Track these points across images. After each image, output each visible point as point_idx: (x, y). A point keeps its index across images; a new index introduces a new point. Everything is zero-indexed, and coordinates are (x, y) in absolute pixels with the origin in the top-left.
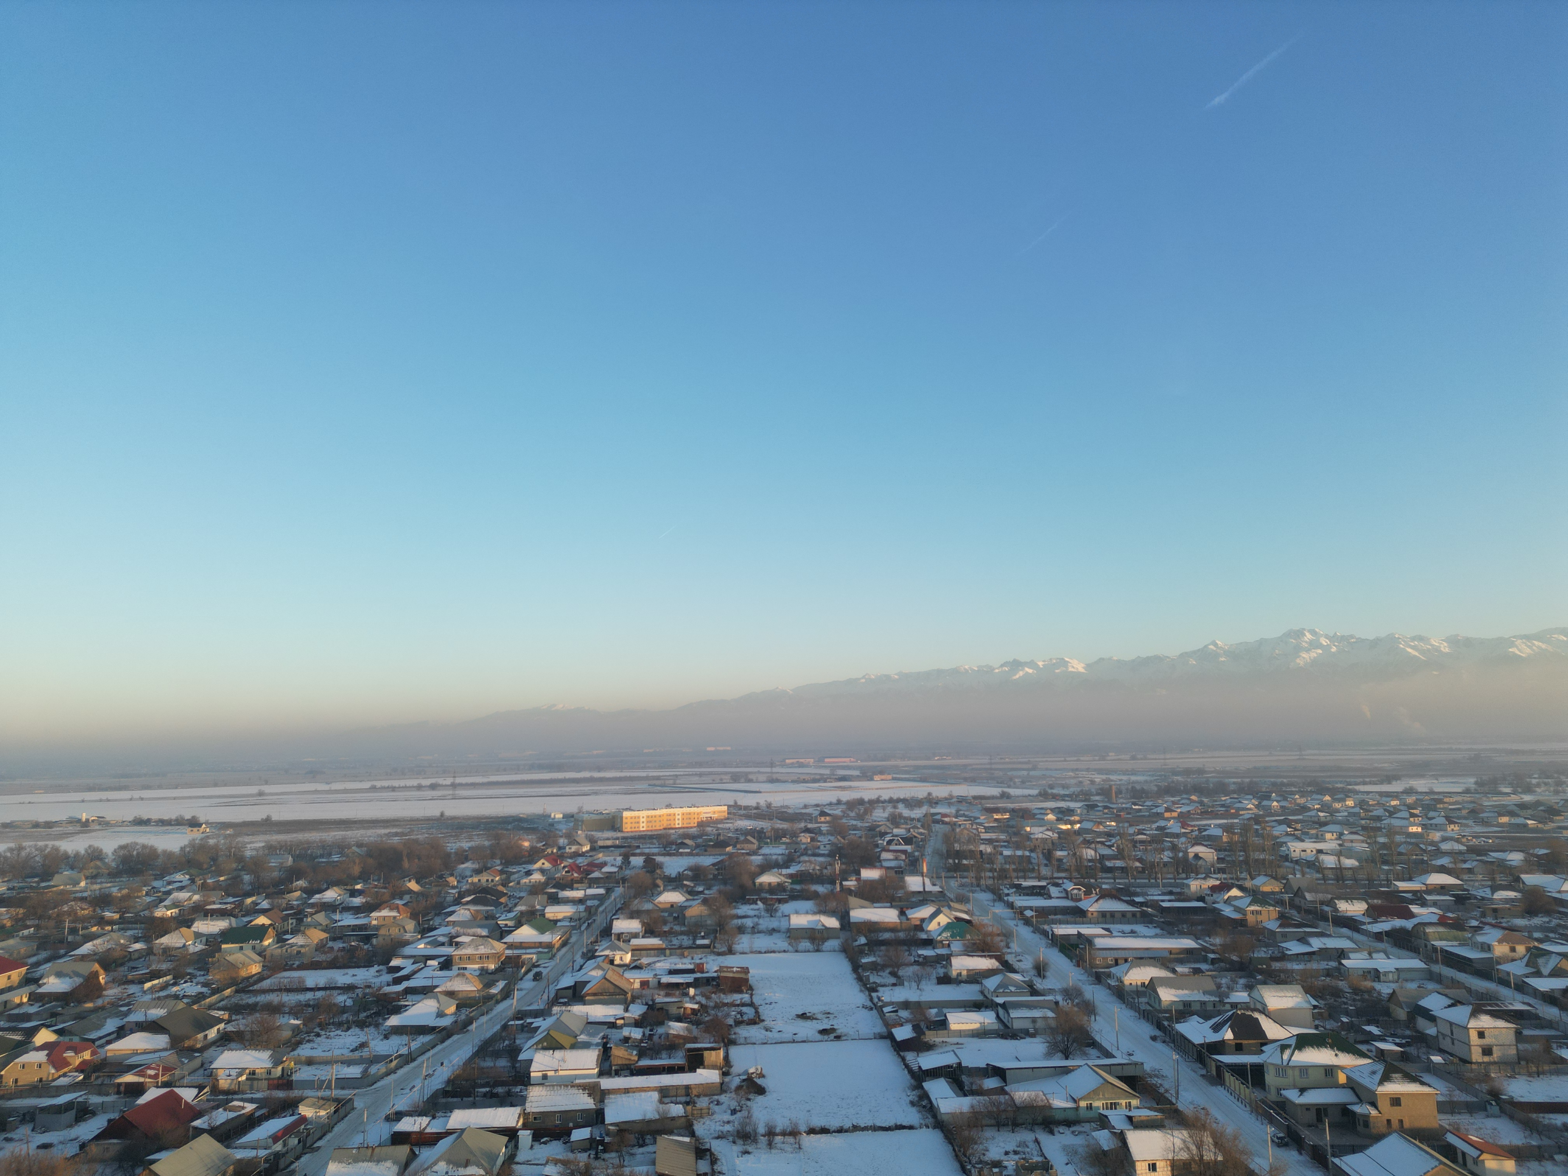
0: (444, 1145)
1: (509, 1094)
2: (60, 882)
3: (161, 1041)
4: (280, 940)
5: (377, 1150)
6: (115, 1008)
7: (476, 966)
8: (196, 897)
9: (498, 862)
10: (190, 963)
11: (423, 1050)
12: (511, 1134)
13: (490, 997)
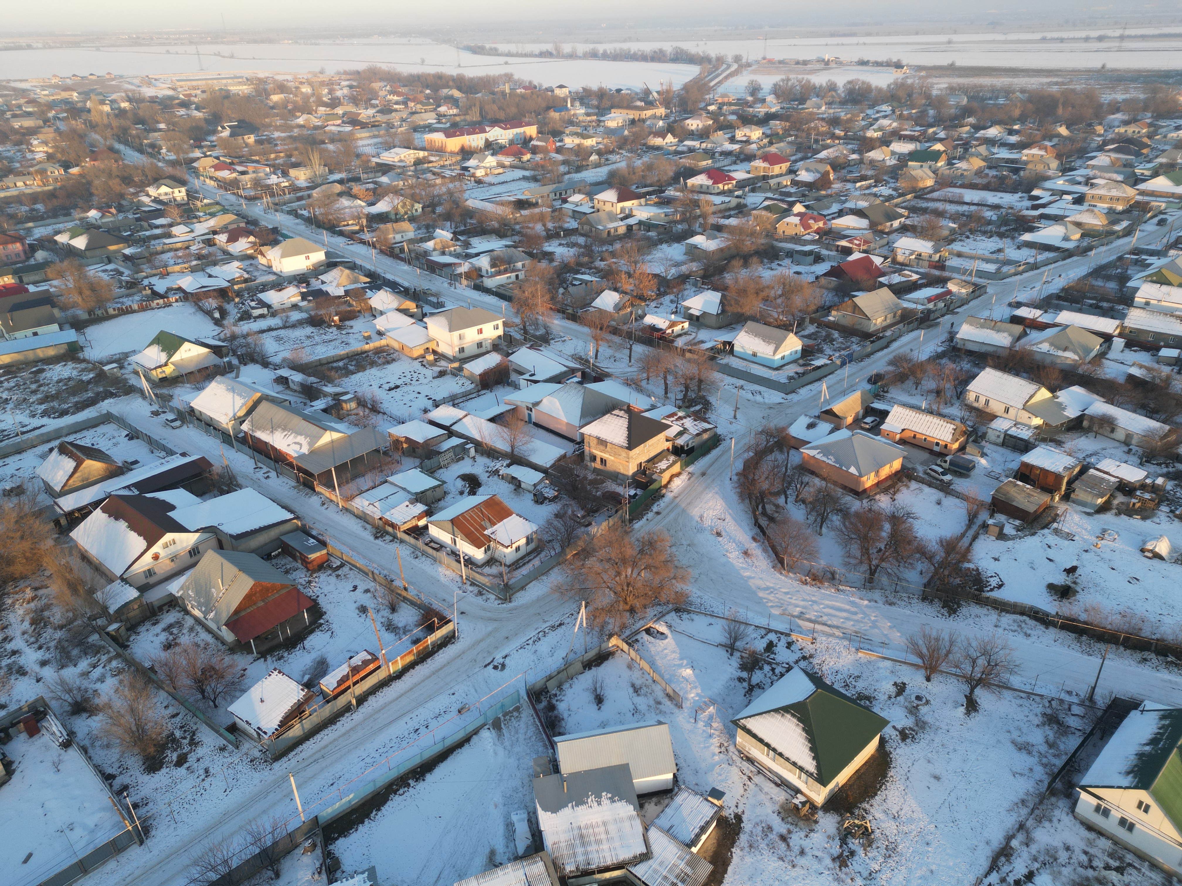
0: (1049, 332)
1: (1112, 309)
2: (811, 105)
3: (864, 223)
4: (950, 163)
5: (999, 324)
6: (839, 197)
7: (1106, 206)
8: (895, 124)
9: (1149, 115)
10: (886, 173)
11: (1047, 263)
12: (1107, 338)
13: (1113, 233)
